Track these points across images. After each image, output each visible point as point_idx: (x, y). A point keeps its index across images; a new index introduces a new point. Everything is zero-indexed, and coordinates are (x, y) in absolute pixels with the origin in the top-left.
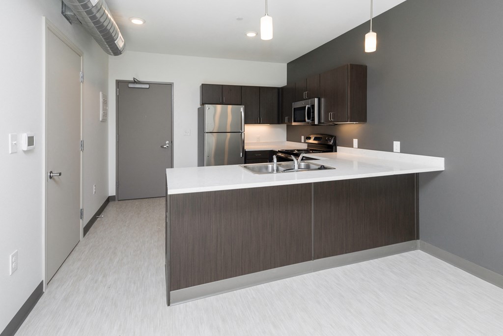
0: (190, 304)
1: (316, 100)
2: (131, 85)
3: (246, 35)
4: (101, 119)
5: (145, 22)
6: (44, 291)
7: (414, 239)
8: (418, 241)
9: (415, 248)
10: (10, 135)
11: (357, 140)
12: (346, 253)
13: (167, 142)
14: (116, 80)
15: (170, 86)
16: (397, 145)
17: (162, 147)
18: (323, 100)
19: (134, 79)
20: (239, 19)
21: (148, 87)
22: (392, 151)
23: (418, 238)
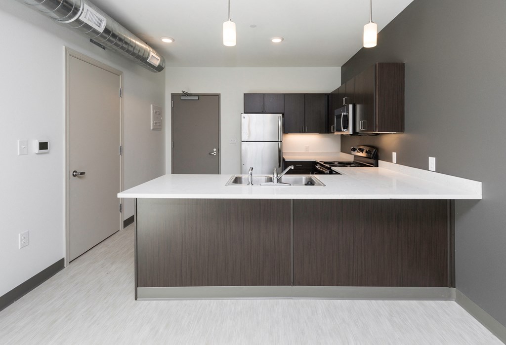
0: (153, 303)
1: (351, 106)
2: (183, 98)
3: (271, 41)
4: (152, 128)
5: (173, 40)
6: (65, 266)
7: (446, 286)
8: (453, 290)
9: (448, 298)
10: (18, 141)
11: (395, 153)
12: (337, 285)
13: (215, 150)
14: (172, 94)
15: (218, 96)
16: (432, 161)
17: (210, 154)
18: (358, 107)
19: (183, 91)
20: (252, 26)
21: (197, 99)
22: (427, 169)
23: (453, 285)
